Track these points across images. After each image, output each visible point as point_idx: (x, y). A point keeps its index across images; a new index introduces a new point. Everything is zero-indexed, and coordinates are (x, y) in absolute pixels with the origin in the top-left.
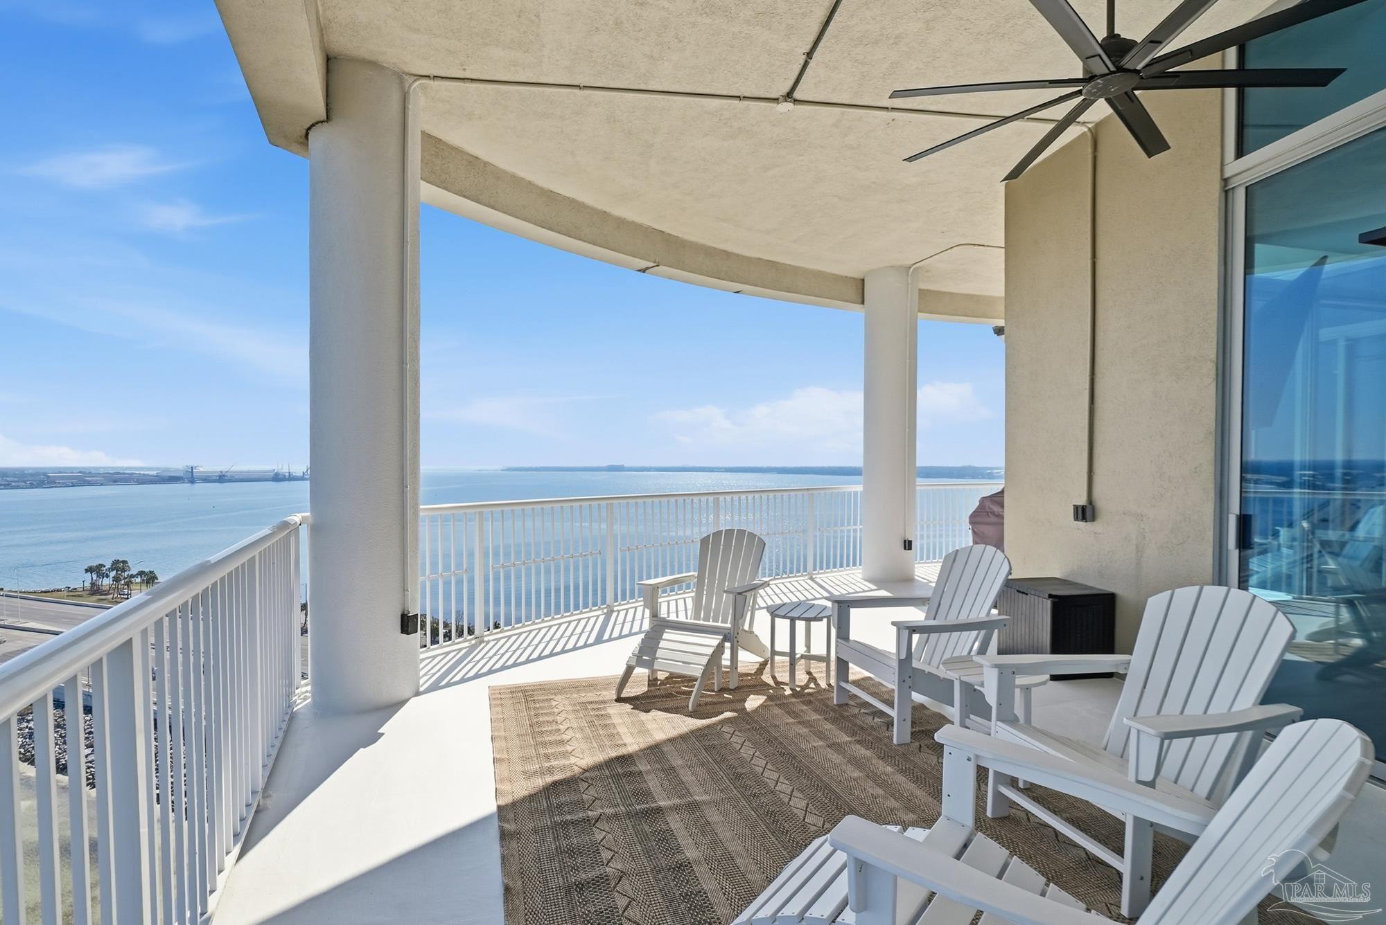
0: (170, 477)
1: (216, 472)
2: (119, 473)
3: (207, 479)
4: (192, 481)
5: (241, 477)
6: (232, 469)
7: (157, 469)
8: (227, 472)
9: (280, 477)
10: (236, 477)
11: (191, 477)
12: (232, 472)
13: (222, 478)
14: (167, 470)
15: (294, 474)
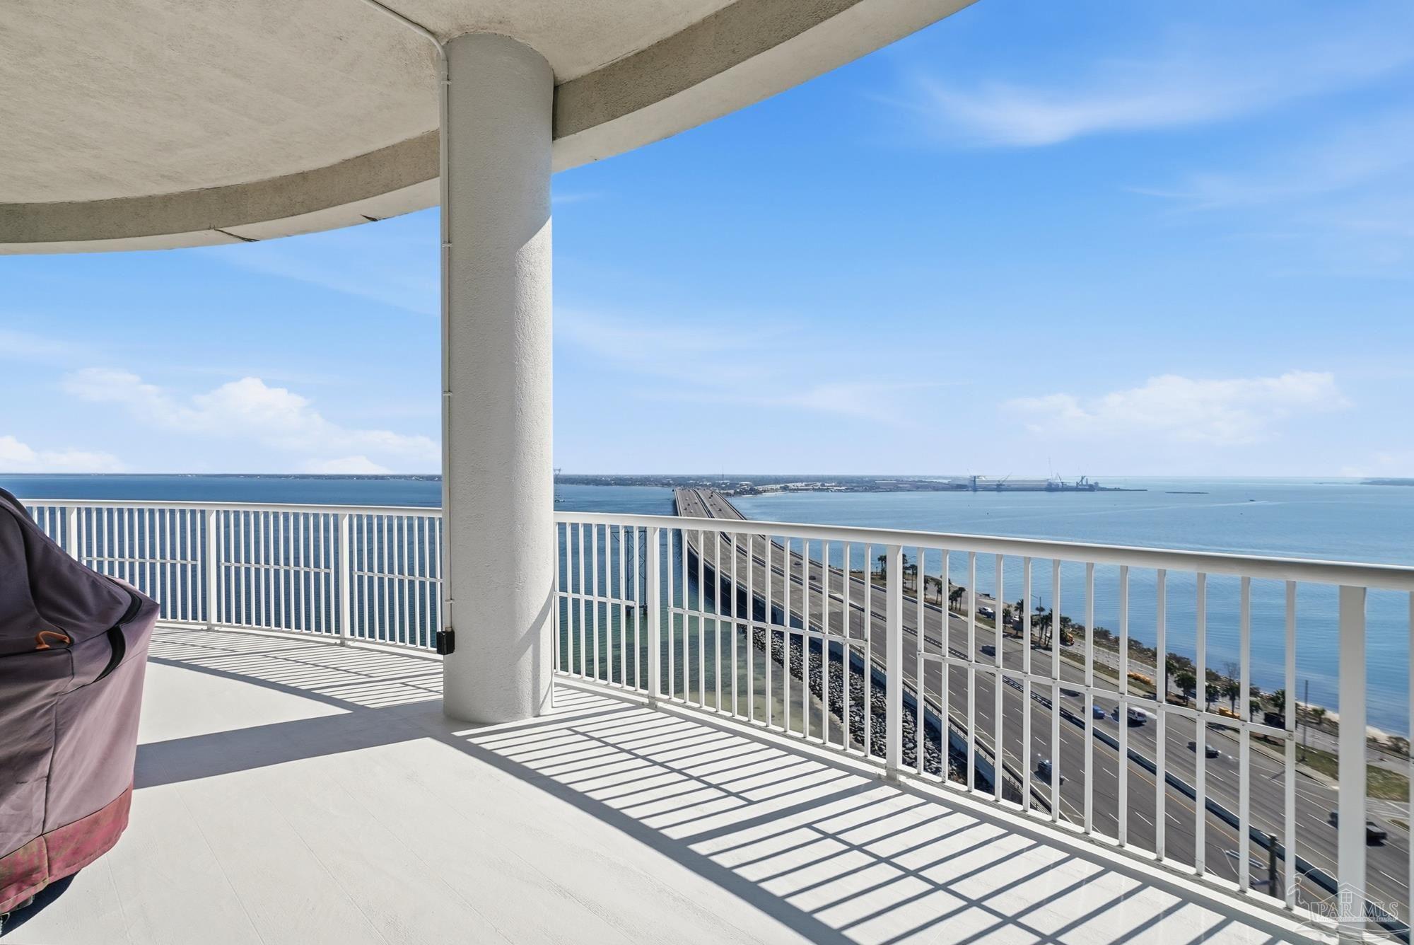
0: (958, 485)
1: (994, 481)
2: (921, 481)
3: (987, 488)
4: (975, 489)
5: (1016, 486)
6: (1009, 479)
7: (951, 478)
8: (1004, 481)
9: (1053, 486)
10: (1012, 486)
11: (973, 486)
12: (1009, 481)
13: (999, 487)
14: (957, 478)
15: (1068, 484)
